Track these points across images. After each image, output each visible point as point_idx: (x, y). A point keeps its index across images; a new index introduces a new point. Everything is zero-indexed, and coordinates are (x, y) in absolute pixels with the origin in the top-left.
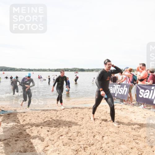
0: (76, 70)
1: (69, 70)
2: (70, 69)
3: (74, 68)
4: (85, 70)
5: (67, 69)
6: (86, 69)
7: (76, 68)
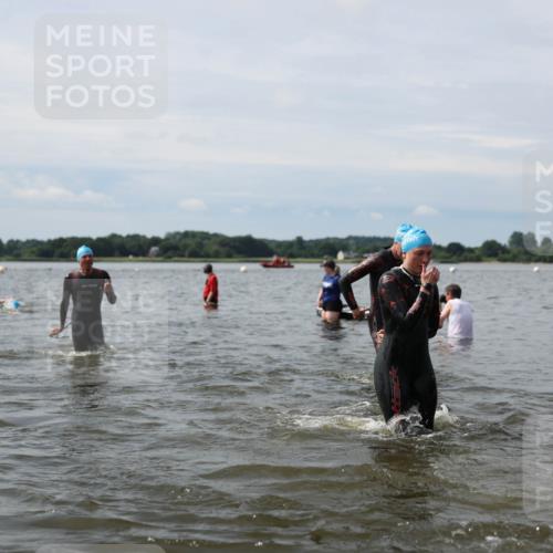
0: (201, 245)
1: (154, 249)
2: (155, 241)
3: (186, 234)
4: (272, 246)
5: (135, 237)
6: (280, 244)
7: (205, 236)
